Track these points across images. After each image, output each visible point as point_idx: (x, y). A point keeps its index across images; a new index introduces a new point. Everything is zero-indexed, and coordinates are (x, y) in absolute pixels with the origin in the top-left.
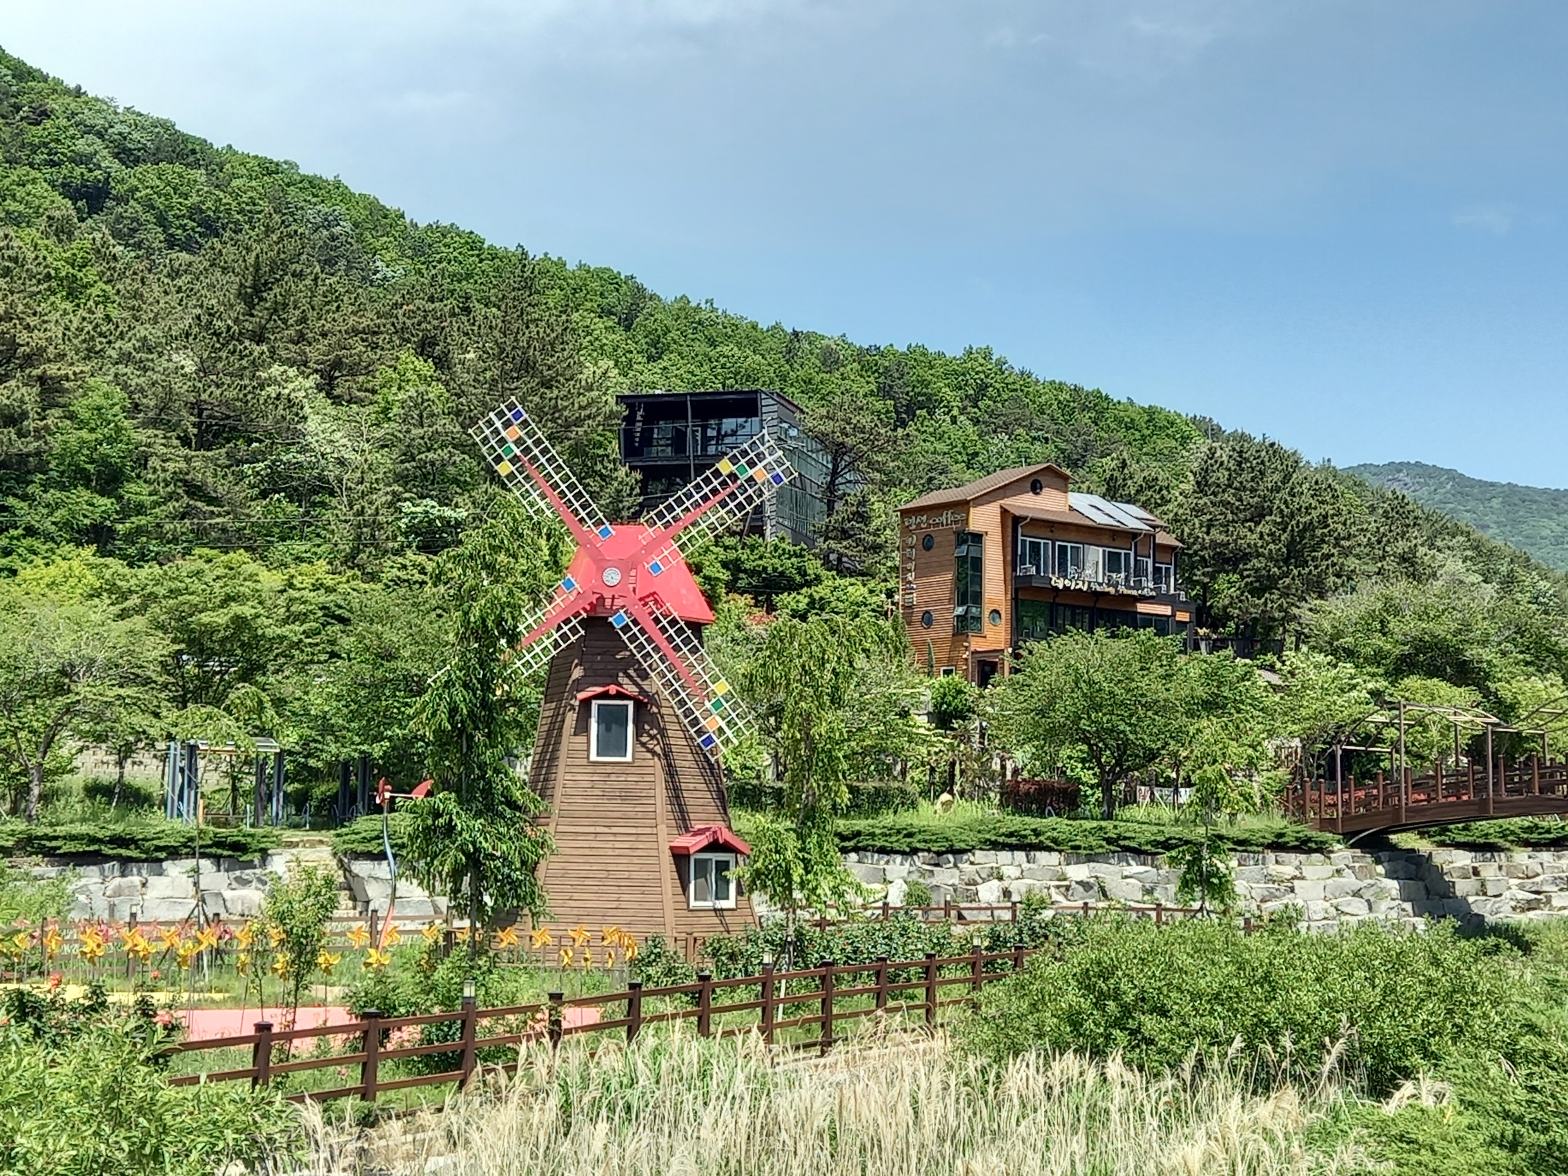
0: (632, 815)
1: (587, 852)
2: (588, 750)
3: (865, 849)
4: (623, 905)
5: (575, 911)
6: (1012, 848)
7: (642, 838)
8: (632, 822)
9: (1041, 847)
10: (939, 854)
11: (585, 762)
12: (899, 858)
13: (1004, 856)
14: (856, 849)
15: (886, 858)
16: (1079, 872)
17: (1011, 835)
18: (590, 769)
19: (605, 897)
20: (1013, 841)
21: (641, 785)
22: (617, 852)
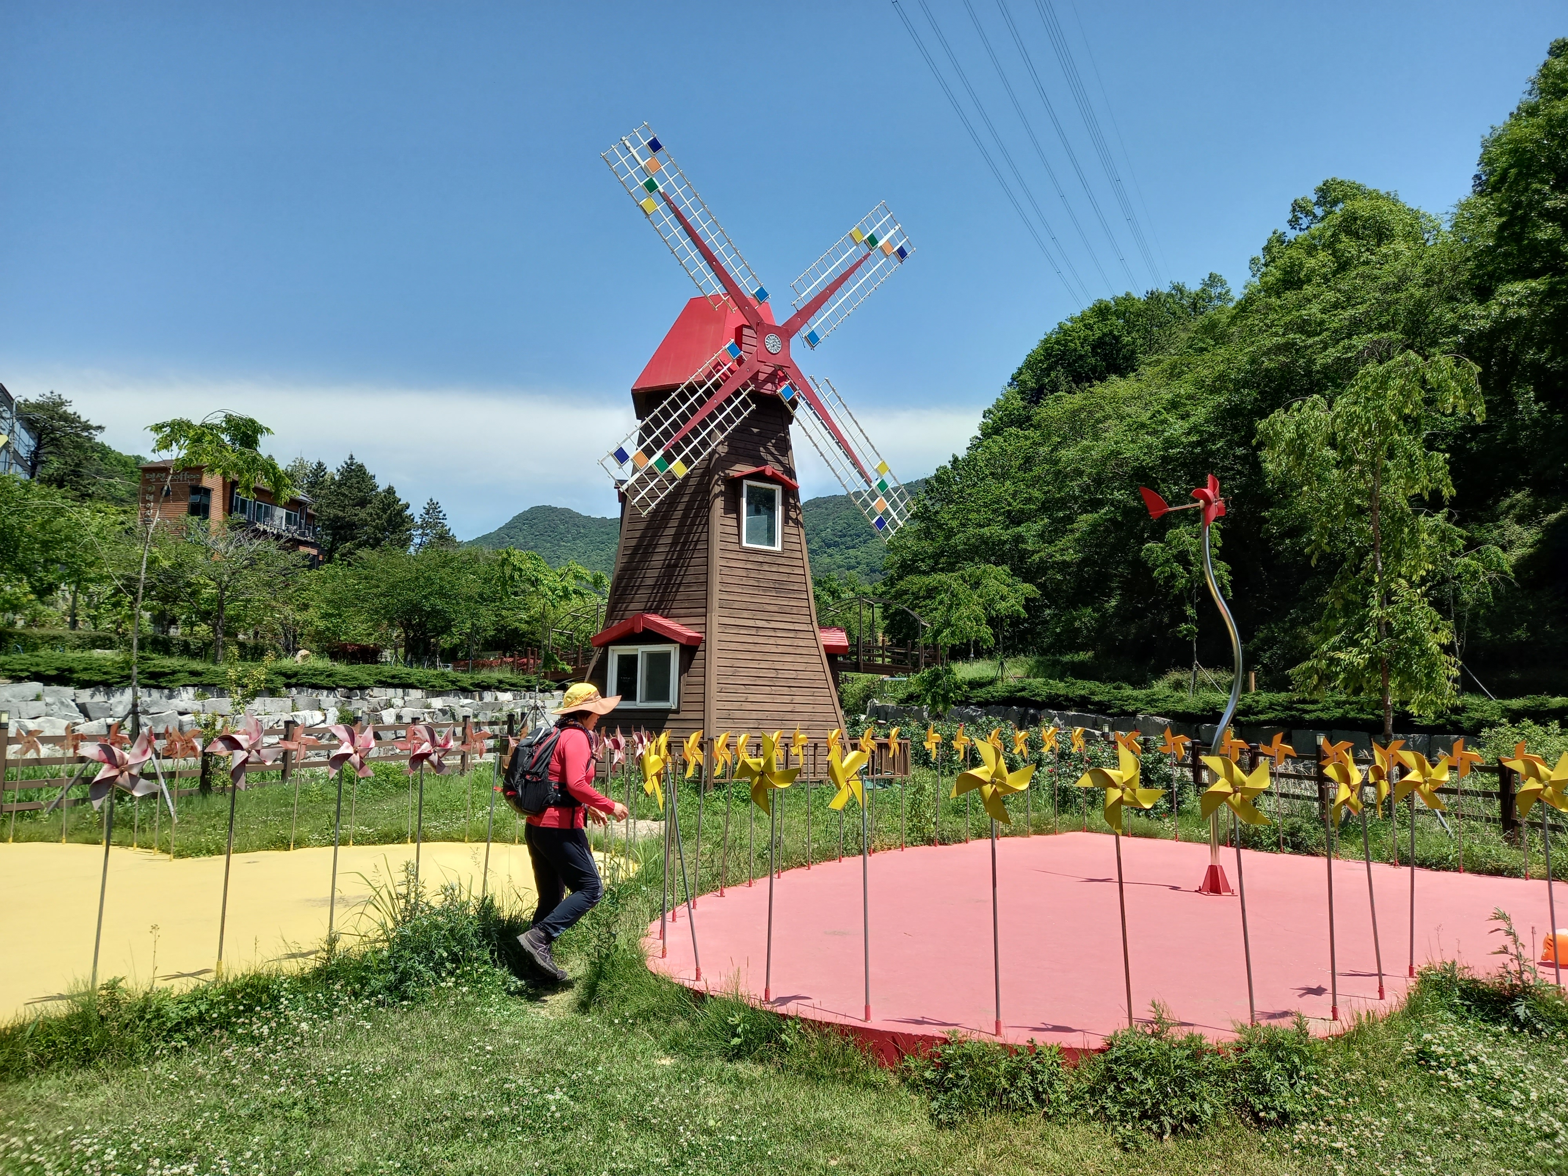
0: (788, 609)
1: (752, 647)
2: (739, 535)
3: (302, 685)
4: (799, 708)
5: (754, 715)
6: (395, 686)
7: (801, 635)
8: (788, 618)
9: (412, 686)
10: (351, 689)
11: (737, 547)
12: (325, 693)
13: (391, 692)
14: (296, 685)
15: (317, 692)
16: (437, 703)
17: (393, 677)
18: (741, 556)
19: (779, 699)
20: (396, 681)
21: (793, 578)
22: (780, 649)
